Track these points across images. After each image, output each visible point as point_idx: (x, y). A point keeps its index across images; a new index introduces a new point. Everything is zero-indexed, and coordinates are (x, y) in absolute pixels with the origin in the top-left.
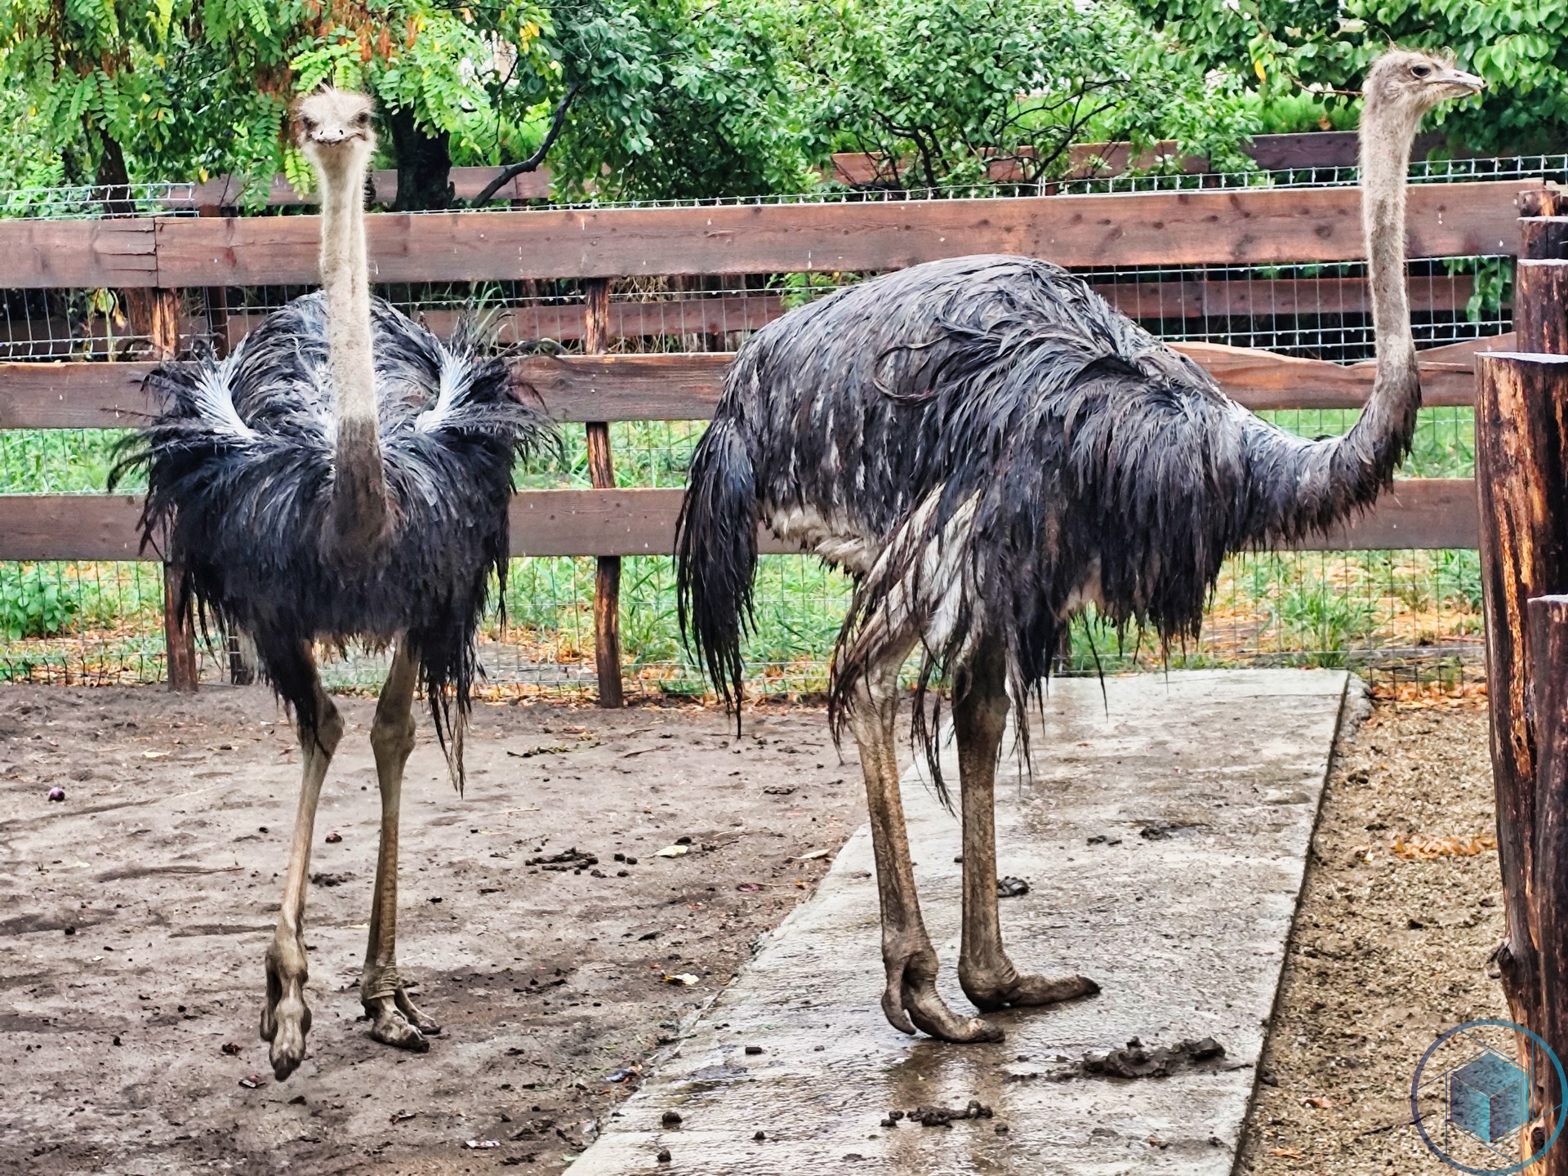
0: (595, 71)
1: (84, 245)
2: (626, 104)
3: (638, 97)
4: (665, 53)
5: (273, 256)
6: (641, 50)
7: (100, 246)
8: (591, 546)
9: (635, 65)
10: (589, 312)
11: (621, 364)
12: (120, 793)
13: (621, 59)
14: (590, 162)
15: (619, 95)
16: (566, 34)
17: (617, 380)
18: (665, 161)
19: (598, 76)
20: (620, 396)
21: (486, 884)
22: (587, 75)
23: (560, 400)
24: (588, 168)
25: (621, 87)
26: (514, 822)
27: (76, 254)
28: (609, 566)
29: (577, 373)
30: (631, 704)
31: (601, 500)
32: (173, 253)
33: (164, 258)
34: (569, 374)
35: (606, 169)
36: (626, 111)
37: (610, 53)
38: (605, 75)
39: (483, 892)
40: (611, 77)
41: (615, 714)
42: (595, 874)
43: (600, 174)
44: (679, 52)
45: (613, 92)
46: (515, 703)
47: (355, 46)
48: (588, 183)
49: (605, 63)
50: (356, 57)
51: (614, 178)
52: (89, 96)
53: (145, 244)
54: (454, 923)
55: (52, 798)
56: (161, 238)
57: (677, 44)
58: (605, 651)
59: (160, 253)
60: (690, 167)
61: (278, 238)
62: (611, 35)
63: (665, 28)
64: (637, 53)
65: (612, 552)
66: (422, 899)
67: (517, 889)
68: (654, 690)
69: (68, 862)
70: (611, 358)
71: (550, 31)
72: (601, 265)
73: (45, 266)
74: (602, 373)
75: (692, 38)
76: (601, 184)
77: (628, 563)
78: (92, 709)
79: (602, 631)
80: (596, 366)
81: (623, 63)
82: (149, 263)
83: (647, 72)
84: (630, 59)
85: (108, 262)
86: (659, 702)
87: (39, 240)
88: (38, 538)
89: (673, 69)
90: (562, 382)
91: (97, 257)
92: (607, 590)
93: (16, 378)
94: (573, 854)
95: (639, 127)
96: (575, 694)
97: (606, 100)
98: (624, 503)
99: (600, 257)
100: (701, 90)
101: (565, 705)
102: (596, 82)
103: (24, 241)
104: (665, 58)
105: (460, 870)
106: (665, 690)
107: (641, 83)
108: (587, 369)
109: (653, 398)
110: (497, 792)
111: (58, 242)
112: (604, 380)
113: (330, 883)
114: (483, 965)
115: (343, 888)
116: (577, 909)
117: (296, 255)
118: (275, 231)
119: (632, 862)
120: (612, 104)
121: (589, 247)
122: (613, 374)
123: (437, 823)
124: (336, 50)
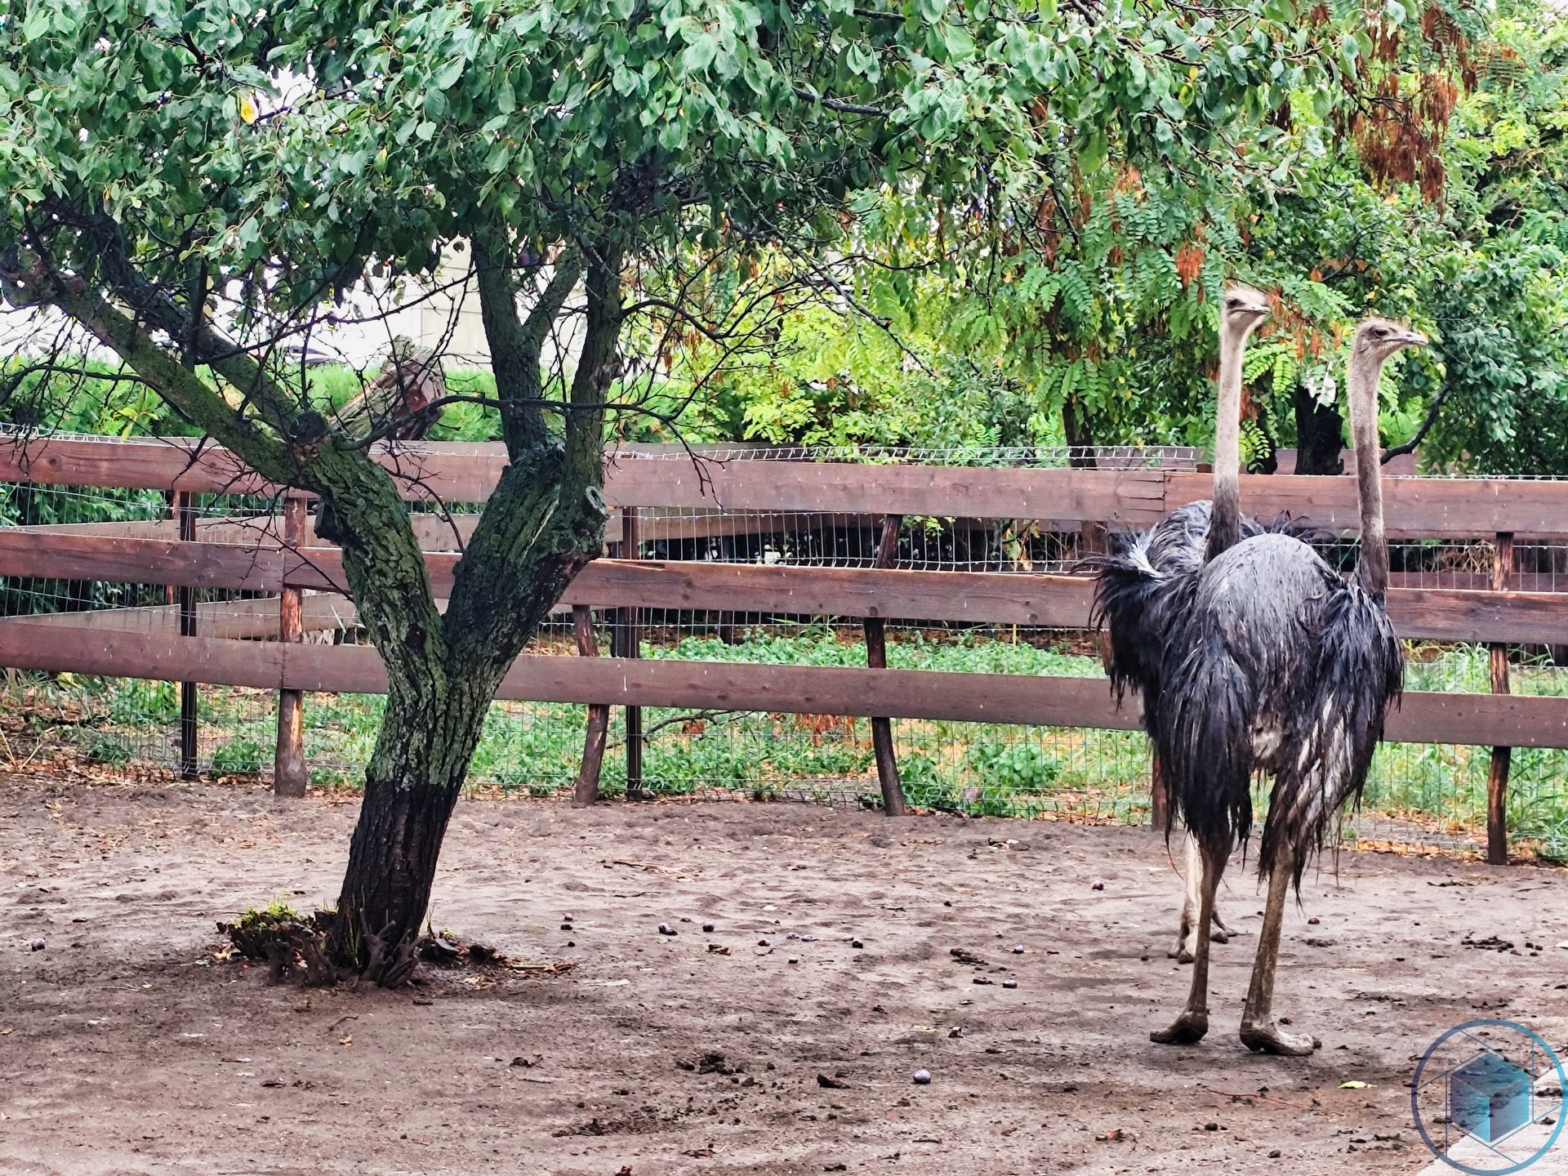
0: (1470, 372)
1: (1109, 489)
2: (1495, 401)
3: (1504, 396)
4: (1528, 360)
5: (1254, 504)
6: (1509, 356)
7: (1121, 491)
8: (1489, 738)
9: (1504, 369)
10: (1497, 558)
11: (1520, 599)
12: (1142, 888)
13: (1492, 363)
14: (1453, 448)
15: (1489, 394)
16: (1449, 341)
17: (1518, 611)
18: (1518, 450)
19: (1473, 377)
20: (1518, 624)
21: (1434, 953)
22: (1464, 375)
23: (1470, 625)
24: (1451, 453)
25: (1490, 386)
26: (1444, 921)
27: (1103, 496)
28: (1501, 756)
29: (1486, 605)
30: (1512, 864)
31: (1499, 703)
32: (1177, 499)
33: (1170, 502)
34: (1480, 605)
35: (1466, 455)
36: (1494, 407)
37: (1483, 358)
38: (1478, 376)
39: (1434, 957)
40: (1483, 378)
41: (1502, 869)
42: (1513, 953)
43: (1460, 459)
44: (1538, 360)
45: (1484, 391)
46: (1421, 856)
47: (1292, 345)
48: (1450, 465)
49: (1478, 366)
50: (1293, 354)
51: (1472, 462)
52: (1077, 377)
53: (1155, 491)
54: (1416, 972)
55: (1095, 888)
56: (1169, 487)
57: (1538, 354)
58: (1495, 820)
59: (1167, 498)
60: (1539, 456)
61: (1258, 491)
62: (1486, 342)
63: (1528, 339)
64: (1506, 359)
65: (1505, 743)
66: (1390, 958)
67: (1458, 957)
68: (1531, 854)
69: (1122, 923)
70: (1513, 594)
71: (1438, 338)
72: (1508, 522)
73: (1079, 503)
74: (1505, 606)
75: (1550, 349)
76: (1460, 467)
77: (1516, 754)
78: (1096, 840)
79: (1494, 804)
80: (1501, 600)
81: (1494, 367)
82: (1158, 505)
83: (1513, 375)
84: (1500, 364)
85: (1127, 503)
86: (1535, 864)
87: (1075, 485)
88: (1060, 709)
89: (1534, 373)
90: (1473, 611)
91: (1118, 499)
92: (1499, 772)
93: (1051, 587)
94: (1495, 940)
95: (1504, 420)
96: (1467, 854)
97: (1478, 396)
98: (1517, 706)
99: (1508, 516)
100: (1557, 392)
101: (1460, 861)
102: (1470, 382)
103: (1064, 485)
104: (1527, 364)
105: (1413, 944)
106: (1539, 855)
107: (1507, 385)
108: (1493, 602)
109: (1543, 626)
110: (1425, 904)
111: (1089, 487)
112: (1506, 610)
113: (1321, 945)
114: (1446, 994)
115: (1330, 949)
116: (1505, 971)
117: (1271, 505)
118: (1257, 486)
119: (1539, 948)
120: (1483, 400)
121: (1499, 509)
122: (1514, 606)
123: (1387, 919)
124: (1277, 348)
